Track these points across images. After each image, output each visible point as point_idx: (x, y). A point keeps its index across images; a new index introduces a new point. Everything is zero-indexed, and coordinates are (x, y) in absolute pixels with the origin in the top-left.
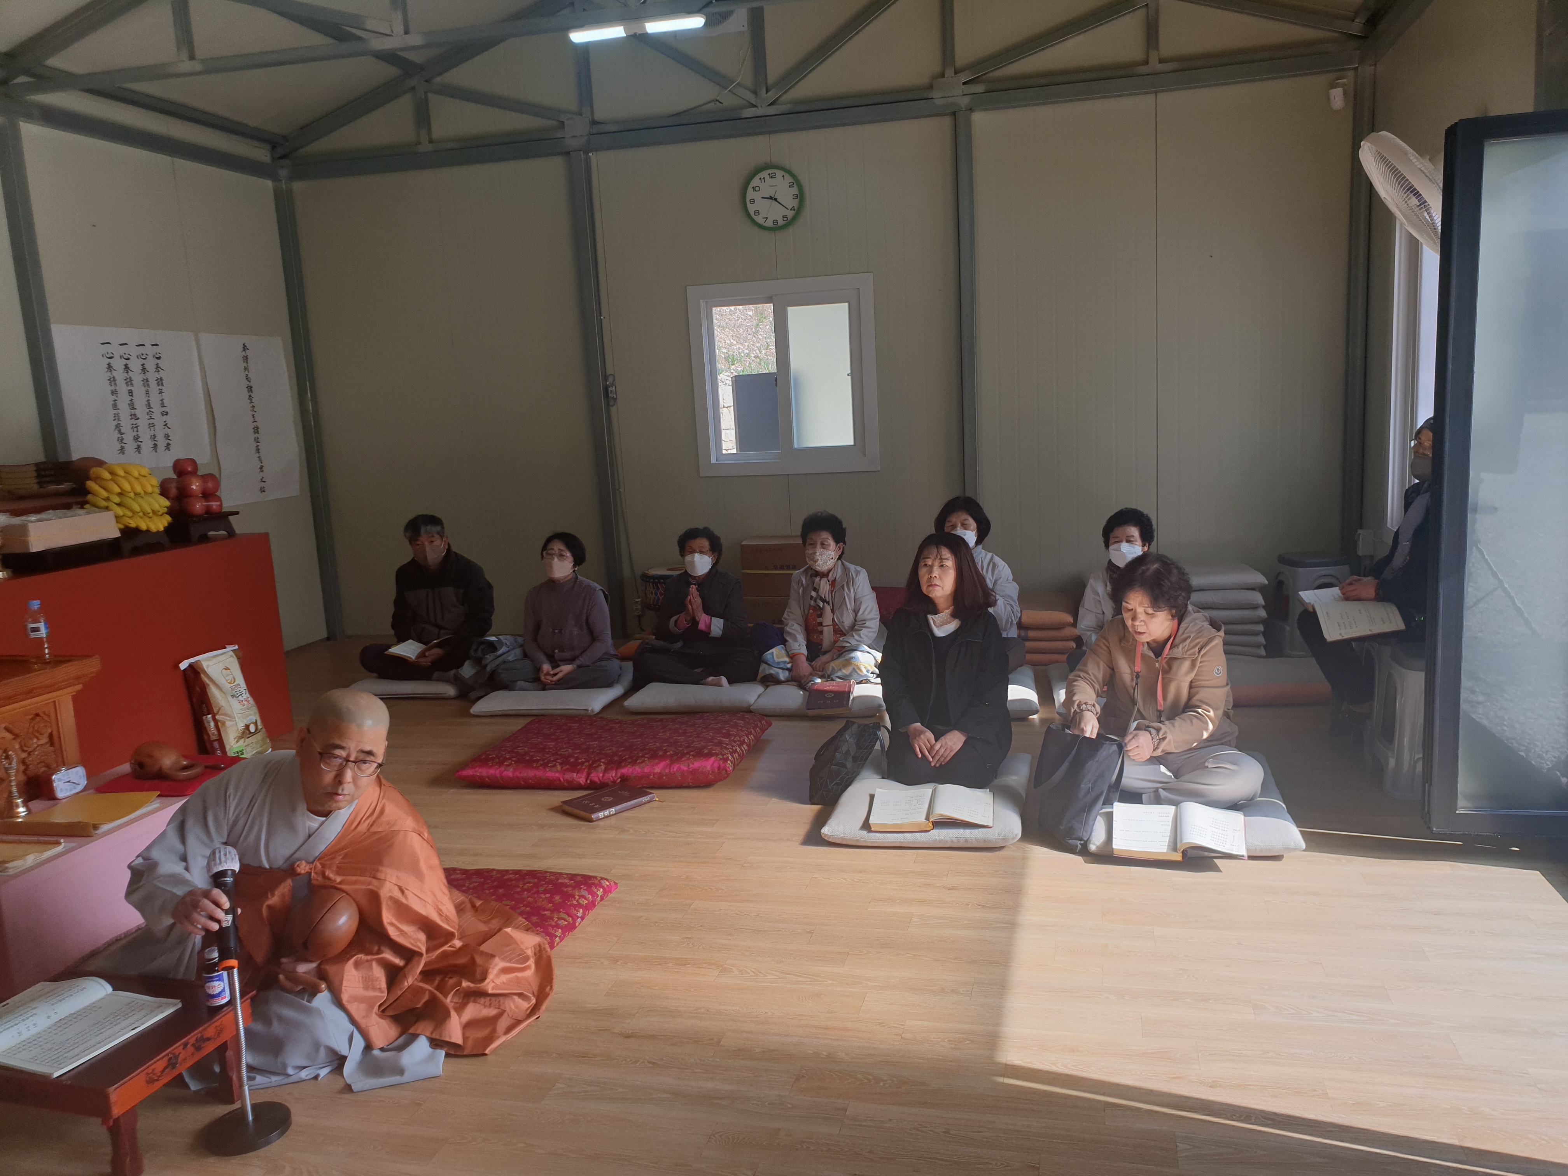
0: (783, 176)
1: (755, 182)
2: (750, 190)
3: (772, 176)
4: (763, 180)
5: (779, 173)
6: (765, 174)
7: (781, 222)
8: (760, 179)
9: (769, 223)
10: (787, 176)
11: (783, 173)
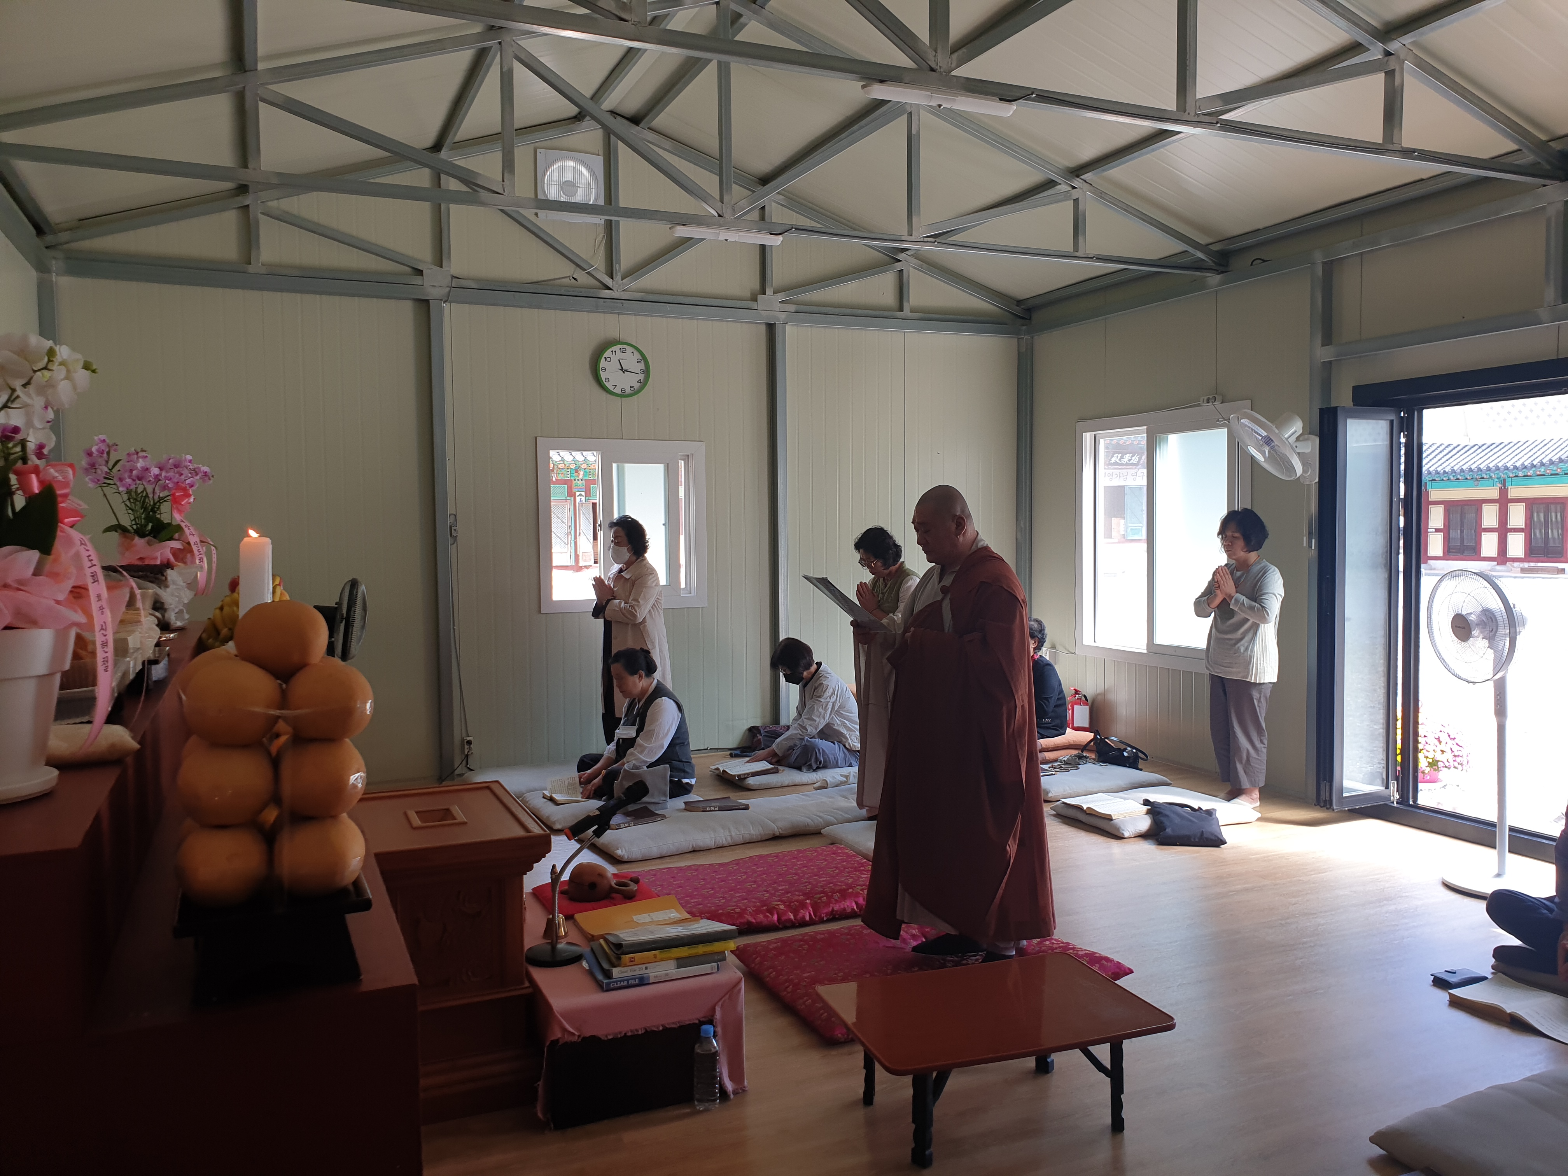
0: (633, 353)
1: (607, 354)
2: (603, 359)
3: (623, 351)
4: (614, 353)
5: (629, 349)
6: (616, 348)
7: (628, 391)
8: (612, 351)
9: (617, 391)
10: (636, 353)
11: (633, 350)
